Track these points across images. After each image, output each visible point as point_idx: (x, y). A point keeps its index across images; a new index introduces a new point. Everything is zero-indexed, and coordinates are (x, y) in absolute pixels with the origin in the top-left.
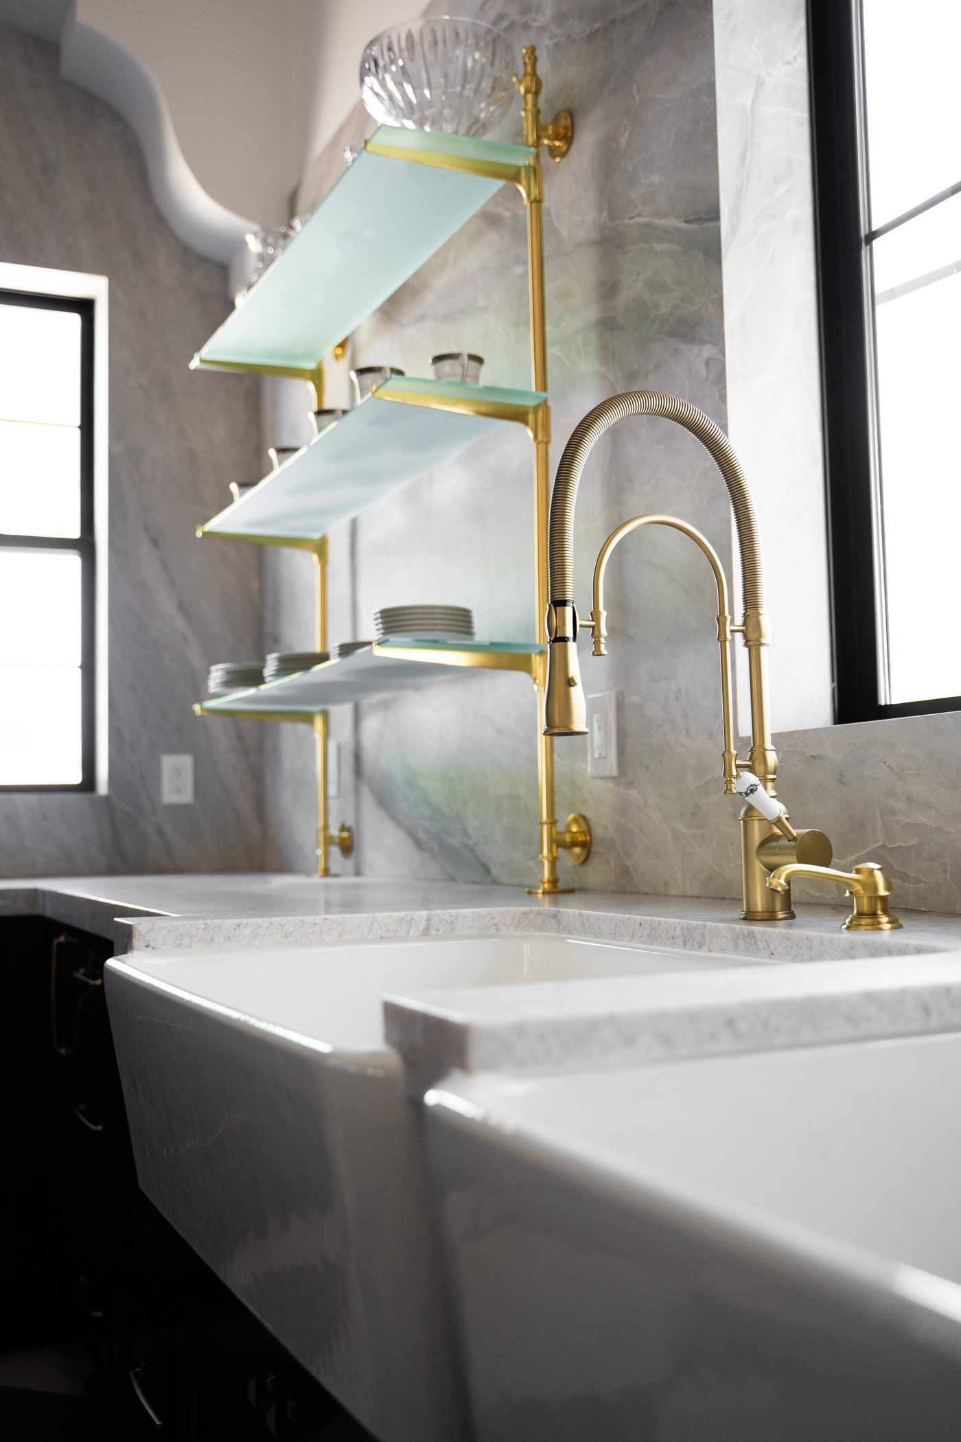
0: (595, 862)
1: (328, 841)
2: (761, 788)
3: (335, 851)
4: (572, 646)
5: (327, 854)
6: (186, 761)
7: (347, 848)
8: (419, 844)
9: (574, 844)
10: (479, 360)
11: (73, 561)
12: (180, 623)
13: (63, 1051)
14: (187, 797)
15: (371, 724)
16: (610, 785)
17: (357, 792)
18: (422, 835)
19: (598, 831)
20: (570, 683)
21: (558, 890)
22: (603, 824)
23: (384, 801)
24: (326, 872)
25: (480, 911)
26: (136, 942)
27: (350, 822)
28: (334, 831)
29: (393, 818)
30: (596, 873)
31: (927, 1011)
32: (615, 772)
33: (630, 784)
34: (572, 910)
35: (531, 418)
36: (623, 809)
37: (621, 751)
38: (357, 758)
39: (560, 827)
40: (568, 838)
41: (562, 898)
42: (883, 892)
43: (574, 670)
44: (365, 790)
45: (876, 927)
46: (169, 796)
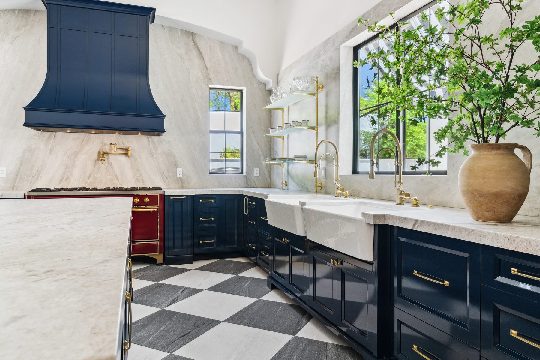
0: (322, 189)
1: (283, 184)
2: (337, 183)
3: (284, 185)
4: (317, 168)
5: (283, 186)
6: (258, 169)
7: (286, 185)
8: (298, 185)
9: (320, 187)
10: (309, 120)
11: (239, 135)
12: (257, 146)
13: (246, 214)
14: (258, 175)
15: (290, 166)
16: (324, 179)
17: (288, 176)
18: (298, 184)
19: (323, 185)
20: (317, 172)
21: (317, 193)
22: (323, 184)
23: (292, 179)
24: (283, 189)
25: (307, 195)
26: (268, 197)
27: (287, 181)
28: (284, 182)
29: (294, 181)
30: (323, 190)
31: (342, 204)
32: (325, 178)
33: (327, 179)
34: (319, 195)
35: (315, 129)
36: (326, 183)
37: (326, 175)
38: (288, 171)
39: (318, 184)
40: (319, 186)
41: (318, 194)
42: (348, 194)
43: (317, 171)
44: (289, 176)
45: (347, 198)
46: (255, 175)
